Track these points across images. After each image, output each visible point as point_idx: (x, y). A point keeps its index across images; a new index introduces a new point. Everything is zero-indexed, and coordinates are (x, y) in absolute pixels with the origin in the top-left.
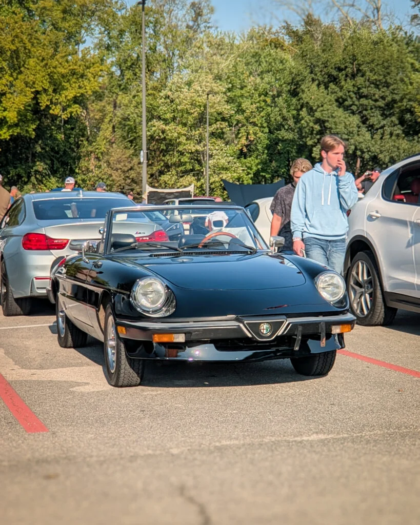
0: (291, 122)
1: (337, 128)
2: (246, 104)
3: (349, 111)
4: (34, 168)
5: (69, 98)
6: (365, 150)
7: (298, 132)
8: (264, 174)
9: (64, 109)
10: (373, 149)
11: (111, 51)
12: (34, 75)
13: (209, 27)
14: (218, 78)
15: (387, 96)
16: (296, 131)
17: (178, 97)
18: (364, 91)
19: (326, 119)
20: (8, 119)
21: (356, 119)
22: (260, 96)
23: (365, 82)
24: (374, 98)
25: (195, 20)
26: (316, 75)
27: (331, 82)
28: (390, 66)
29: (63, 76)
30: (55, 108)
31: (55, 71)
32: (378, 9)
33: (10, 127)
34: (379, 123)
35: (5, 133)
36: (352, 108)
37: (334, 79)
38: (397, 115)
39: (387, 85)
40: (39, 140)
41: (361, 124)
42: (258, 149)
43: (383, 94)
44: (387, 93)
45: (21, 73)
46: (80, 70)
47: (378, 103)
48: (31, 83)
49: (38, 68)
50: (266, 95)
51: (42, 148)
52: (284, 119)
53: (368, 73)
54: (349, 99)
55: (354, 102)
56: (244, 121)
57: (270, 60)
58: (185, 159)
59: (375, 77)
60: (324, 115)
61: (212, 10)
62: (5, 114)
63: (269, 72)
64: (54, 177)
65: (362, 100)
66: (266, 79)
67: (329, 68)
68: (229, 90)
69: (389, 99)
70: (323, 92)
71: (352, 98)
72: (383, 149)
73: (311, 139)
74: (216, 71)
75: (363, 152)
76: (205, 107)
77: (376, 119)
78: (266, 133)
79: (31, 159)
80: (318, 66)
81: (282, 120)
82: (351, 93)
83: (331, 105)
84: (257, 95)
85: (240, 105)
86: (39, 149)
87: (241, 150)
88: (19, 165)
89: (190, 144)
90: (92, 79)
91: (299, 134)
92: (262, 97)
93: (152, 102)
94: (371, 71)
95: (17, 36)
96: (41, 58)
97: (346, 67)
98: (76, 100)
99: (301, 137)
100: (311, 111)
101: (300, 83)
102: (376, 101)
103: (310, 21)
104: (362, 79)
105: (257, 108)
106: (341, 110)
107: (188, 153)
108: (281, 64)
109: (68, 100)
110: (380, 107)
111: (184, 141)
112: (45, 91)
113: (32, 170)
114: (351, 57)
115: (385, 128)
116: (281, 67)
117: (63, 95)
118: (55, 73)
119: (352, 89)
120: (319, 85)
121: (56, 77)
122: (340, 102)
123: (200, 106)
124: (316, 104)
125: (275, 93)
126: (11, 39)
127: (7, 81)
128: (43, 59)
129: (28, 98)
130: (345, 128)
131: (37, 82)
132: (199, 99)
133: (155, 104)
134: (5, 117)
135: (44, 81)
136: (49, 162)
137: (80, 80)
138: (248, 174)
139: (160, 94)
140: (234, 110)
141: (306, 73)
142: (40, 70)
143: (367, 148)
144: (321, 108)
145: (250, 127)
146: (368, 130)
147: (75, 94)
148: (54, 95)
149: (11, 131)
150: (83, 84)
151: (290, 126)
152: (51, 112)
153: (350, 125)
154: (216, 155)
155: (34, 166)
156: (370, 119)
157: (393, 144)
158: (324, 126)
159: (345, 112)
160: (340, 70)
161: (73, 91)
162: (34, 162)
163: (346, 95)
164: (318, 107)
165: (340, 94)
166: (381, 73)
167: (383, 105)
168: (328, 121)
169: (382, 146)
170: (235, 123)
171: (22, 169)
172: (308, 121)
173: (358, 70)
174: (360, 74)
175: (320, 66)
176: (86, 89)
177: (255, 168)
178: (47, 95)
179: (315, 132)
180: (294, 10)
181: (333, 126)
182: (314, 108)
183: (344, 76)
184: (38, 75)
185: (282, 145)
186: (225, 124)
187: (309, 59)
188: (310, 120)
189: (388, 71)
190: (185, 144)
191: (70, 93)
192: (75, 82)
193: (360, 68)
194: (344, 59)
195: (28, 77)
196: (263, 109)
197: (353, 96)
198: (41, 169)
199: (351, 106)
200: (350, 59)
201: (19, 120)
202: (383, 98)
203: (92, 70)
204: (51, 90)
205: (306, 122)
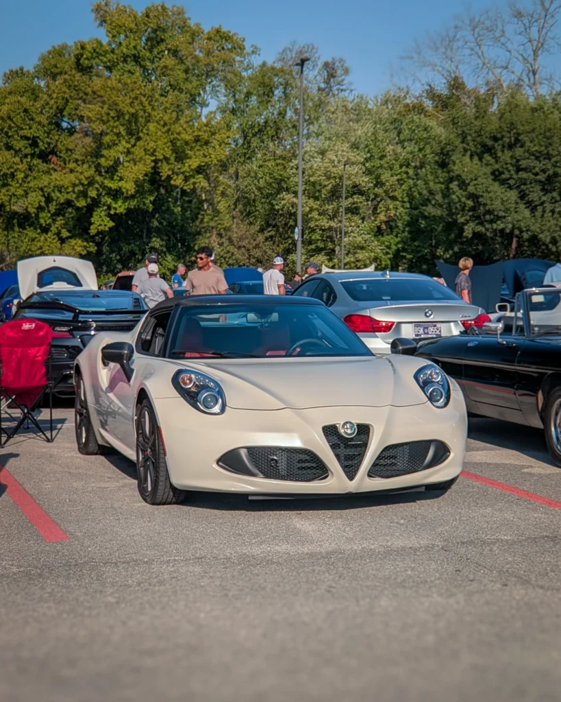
0: (439, 197)
1: (492, 205)
2: (386, 176)
3: (506, 186)
4: (150, 245)
5: (193, 167)
6: (524, 229)
7: (446, 208)
8: (404, 254)
9: (186, 179)
10: (533, 228)
11: (237, 115)
12: (154, 141)
13: (342, 90)
14: (355, 146)
15: (548, 169)
16: (444, 206)
17: (311, 168)
18: (523, 163)
19: (481, 194)
20: (124, 190)
21: (513, 195)
22: (401, 167)
23: (524, 153)
24: (534, 171)
25: (327, 82)
26: (468, 144)
27: (484, 153)
28: (553, 136)
29: (187, 143)
30: (177, 178)
31: (179, 137)
32: (534, 73)
33: (126, 199)
34: (540, 199)
35: (120, 207)
36: (509, 182)
37: (488, 150)
38: (559, 190)
39: (548, 157)
40: (156, 213)
41: (519, 200)
42: (397, 227)
43: (544, 167)
44: (549, 166)
45: (139, 139)
46: (205, 136)
47: (538, 177)
48: (151, 150)
49: (159, 133)
50: (408, 165)
51: (160, 223)
52: (431, 192)
53: (528, 144)
54: (506, 172)
55: (511, 175)
56: (384, 194)
57: (413, 128)
58: (316, 236)
59: (536, 148)
60: (479, 190)
61: (347, 71)
62: (120, 184)
63: (411, 140)
64: (170, 254)
65: (520, 173)
66: (408, 149)
67: (484, 137)
68: (367, 160)
69: (551, 172)
70: (476, 164)
71: (509, 171)
72: (544, 228)
73: (462, 217)
74: (353, 139)
75: (521, 231)
76: (341, 178)
77: (535, 194)
78: (407, 208)
79: (146, 235)
80: (470, 135)
81: (428, 195)
82: (509, 166)
83: (486, 178)
84: (398, 166)
85: (378, 177)
86: (156, 223)
87: (379, 228)
88: (132, 241)
89: (323, 219)
90: (217, 147)
91: (448, 210)
92: (404, 169)
93: (282, 173)
94: (531, 142)
95: (136, 98)
96: (162, 123)
97: (503, 136)
98: (200, 170)
99: (451, 214)
100: (463, 185)
101: (450, 153)
102: (537, 174)
103: (456, 84)
104: (522, 150)
105: (398, 180)
106: (497, 184)
107: (321, 229)
108: (425, 132)
109: (192, 170)
110: (540, 181)
111: (317, 217)
112: (166, 159)
113: (147, 247)
114: (509, 125)
115: (545, 205)
116: (425, 136)
117: (187, 165)
118: (179, 140)
119: (509, 162)
120: (471, 157)
121: (178, 144)
122: (496, 176)
123: (335, 177)
124: (469, 178)
125: (418, 164)
126: (128, 101)
127: (124, 148)
128: (165, 125)
129: (148, 167)
130: (502, 204)
131: (158, 150)
132: (334, 170)
133: (285, 175)
134: (120, 188)
135: (166, 149)
136: (165, 238)
137: (205, 147)
138: (387, 253)
139: (290, 164)
140: (372, 183)
141: (457, 142)
142: (161, 136)
143: (526, 227)
144: (475, 182)
145: (389, 201)
146: (527, 207)
147: (199, 162)
148: (176, 163)
149: (127, 204)
150: (208, 152)
151: (437, 201)
152: (172, 182)
153: (507, 201)
154: (352, 232)
155: (150, 242)
156: (529, 195)
157: (555, 222)
158: (478, 202)
159: (502, 187)
160: (495, 139)
161: (197, 160)
162: (150, 238)
163: (503, 167)
164: (472, 180)
165: (497, 166)
166: (543, 143)
167: (543, 179)
168: (482, 196)
169: (543, 225)
170: (372, 196)
171: (135, 245)
172: (460, 196)
173: (517, 140)
174: (519, 145)
175: (473, 135)
176: (210, 157)
177: (394, 248)
178: (168, 163)
179: (467, 208)
180: (439, 71)
181: (489, 202)
182: (467, 182)
183: (500, 147)
184: (159, 142)
185: (426, 223)
186: (362, 199)
187: (461, 127)
188: (462, 195)
189: (550, 141)
190: (316, 220)
191: (194, 163)
192: (199, 150)
193: (520, 138)
194: (500, 127)
195: (148, 144)
196: (405, 182)
197: (511, 168)
198: (157, 246)
199: (508, 179)
200: (507, 127)
201: (137, 192)
202: (544, 171)
203: (217, 136)
204: (172, 159)
205: (458, 196)
